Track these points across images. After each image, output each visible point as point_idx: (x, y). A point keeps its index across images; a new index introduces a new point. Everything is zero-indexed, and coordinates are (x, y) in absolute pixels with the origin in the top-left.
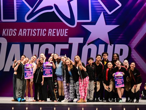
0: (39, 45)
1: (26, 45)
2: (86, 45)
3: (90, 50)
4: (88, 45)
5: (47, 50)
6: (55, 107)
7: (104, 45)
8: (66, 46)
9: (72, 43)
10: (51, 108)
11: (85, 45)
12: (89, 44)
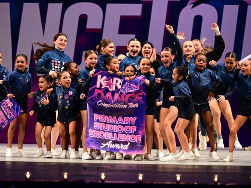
0: (61, 4)
1: (26, 5)
2: (189, 6)
3: (198, 20)
4: (193, 7)
5: (83, 19)
6: (102, 171)
7: (238, 6)
8: (135, 10)
9: (152, 1)
10: (94, 174)
11: (186, 5)
12: (195, 4)
